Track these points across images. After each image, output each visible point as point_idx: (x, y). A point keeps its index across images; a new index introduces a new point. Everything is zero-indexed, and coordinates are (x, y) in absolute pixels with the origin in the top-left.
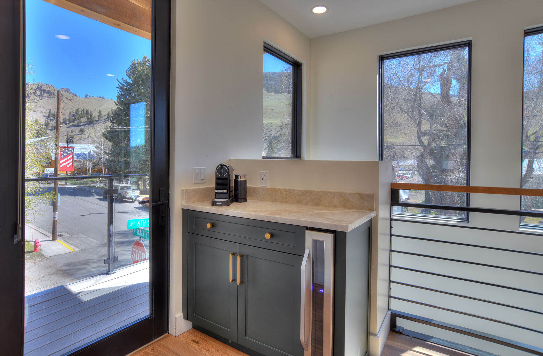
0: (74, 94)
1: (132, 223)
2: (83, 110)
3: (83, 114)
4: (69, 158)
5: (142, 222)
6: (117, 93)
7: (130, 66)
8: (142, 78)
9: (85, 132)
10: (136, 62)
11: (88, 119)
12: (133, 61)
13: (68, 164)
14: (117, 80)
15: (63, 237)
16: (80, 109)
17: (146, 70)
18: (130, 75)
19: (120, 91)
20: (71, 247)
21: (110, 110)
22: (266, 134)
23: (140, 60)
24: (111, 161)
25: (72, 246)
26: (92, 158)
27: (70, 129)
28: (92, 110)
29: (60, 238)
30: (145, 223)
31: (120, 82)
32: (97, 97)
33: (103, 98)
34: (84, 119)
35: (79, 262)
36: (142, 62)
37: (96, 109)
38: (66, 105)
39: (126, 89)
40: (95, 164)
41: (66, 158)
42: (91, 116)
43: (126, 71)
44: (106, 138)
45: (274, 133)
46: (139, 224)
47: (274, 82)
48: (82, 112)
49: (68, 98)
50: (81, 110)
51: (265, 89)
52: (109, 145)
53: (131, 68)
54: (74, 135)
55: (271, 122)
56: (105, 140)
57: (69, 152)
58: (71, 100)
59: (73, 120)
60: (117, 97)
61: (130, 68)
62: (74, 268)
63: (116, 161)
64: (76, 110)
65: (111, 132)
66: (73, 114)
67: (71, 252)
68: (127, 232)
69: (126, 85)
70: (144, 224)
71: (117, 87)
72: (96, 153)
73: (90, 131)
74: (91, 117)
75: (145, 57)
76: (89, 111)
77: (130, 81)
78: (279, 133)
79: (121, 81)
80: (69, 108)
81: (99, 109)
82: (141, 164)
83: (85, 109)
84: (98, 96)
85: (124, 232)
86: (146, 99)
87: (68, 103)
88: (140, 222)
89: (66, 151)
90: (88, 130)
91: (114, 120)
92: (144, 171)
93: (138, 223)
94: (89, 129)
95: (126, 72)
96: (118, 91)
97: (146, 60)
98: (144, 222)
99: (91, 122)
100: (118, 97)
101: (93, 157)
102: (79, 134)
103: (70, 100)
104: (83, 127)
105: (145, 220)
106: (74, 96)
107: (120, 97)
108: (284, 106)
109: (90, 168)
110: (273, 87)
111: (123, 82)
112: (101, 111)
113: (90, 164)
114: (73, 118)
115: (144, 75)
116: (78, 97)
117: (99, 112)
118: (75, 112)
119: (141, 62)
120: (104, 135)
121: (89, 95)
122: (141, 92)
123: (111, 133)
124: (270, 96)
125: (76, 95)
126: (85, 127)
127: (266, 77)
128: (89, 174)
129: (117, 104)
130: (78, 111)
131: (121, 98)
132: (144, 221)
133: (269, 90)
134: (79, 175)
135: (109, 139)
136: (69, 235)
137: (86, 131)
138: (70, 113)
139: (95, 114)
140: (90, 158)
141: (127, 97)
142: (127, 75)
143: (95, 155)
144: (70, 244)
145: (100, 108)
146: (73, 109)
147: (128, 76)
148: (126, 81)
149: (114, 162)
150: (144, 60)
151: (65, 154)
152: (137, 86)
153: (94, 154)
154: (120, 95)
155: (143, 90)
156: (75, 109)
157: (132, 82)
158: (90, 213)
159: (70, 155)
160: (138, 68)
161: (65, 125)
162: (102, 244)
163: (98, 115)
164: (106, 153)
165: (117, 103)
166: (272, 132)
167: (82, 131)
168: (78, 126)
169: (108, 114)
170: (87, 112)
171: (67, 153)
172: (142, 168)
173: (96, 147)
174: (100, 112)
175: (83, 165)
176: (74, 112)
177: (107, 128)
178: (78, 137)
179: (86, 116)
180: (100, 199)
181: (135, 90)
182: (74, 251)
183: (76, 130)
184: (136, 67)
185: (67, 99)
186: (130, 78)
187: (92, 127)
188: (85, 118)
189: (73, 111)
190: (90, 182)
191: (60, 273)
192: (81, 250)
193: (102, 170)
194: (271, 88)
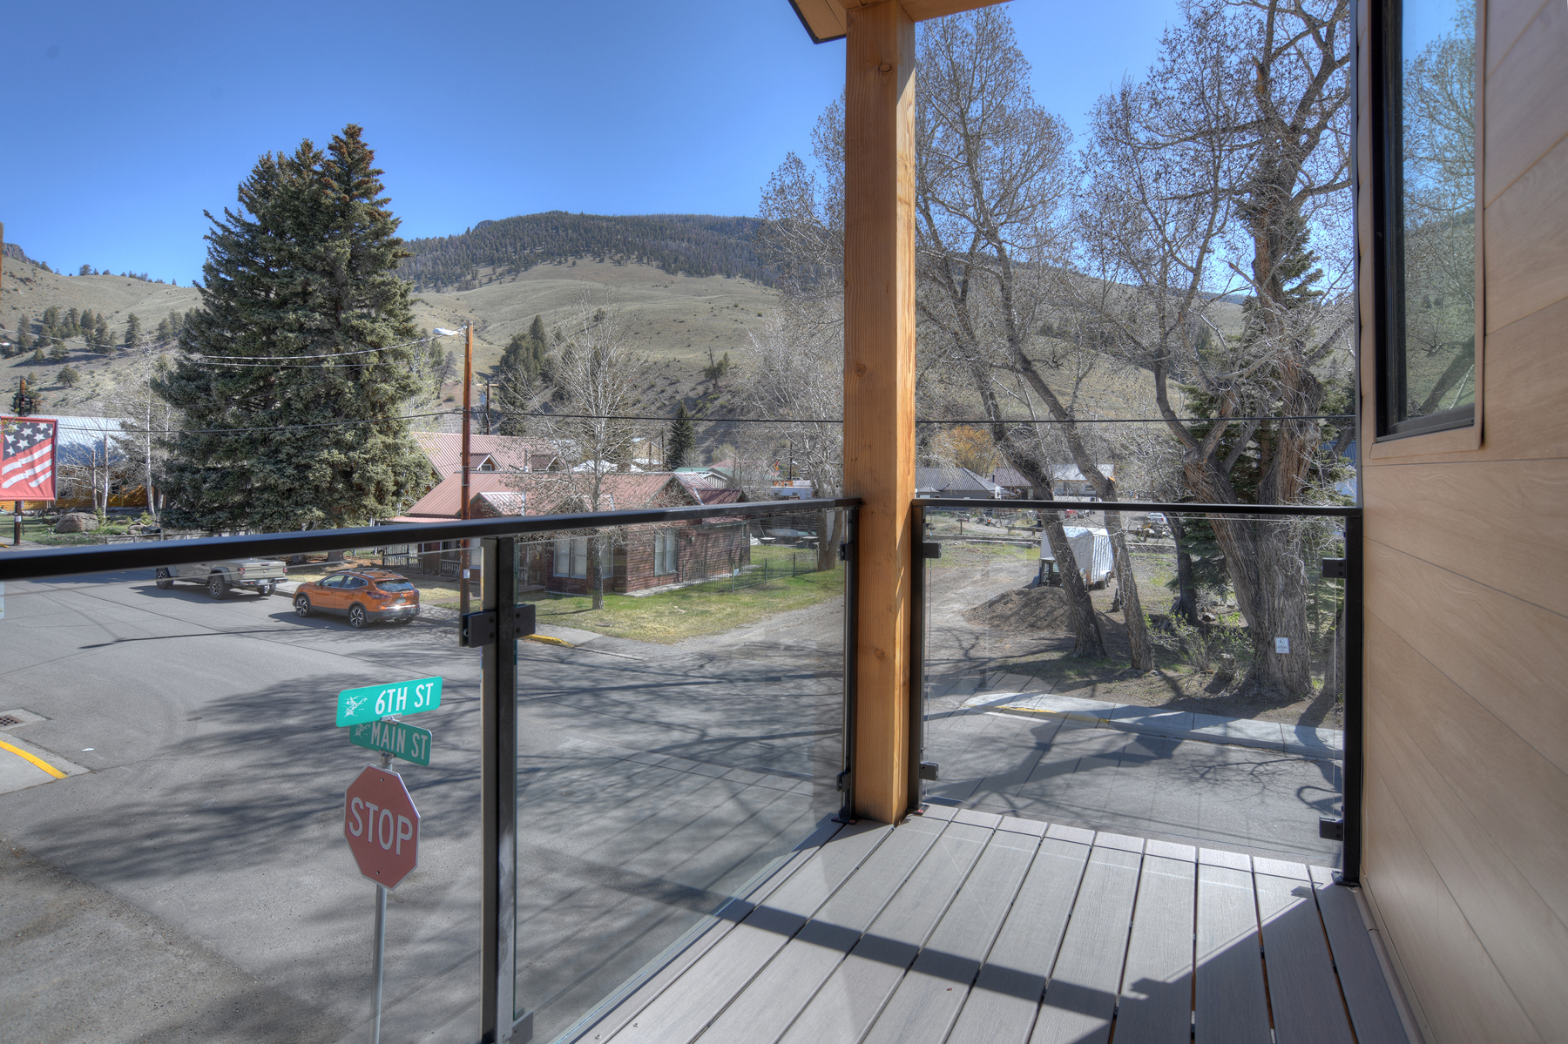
0: (37, 264)
1: (357, 701)
2: (73, 313)
3: (72, 326)
4: (36, 455)
5: (395, 695)
6: (207, 256)
7: (254, 172)
8: (297, 210)
9: (77, 380)
10: (275, 159)
11: (88, 341)
12: (265, 158)
13: (35, 477)
14: (207, 214)
15: (17, 726)
16: (61, 311)
17: (311, 185)
18: (251, 198)
19: (216, 250)
20: (49, 762)
21: (166, 315)
22: (663, 391)
23: (290, 153)
24: (182, 469)
25: (53, 759)
26: (110, 459)
27: (25, 372)
28: (105, 313)
29: (4, 732)
30: (404, 698)
31: (216, 222)
32: (123, 275)
33: (143, 278)
34: (77, 342)
35: (88, 817)
36: (296, 160)
37: (117, 312)
38: (8, 296)
39: (238, 244)
40: (120, 480)
41: (26, 456)
42: (101, 331)
43: (240, 186)
44: (164, 397)
45: (687, 388)
46: (383, 703)
47: (685, 244)
48: (66, 318)
49: (14, 273)
50: (62, 313)
51: (658, 262)
52: (170, 419)
53: (256, 177)
54: (40, 390)
55: (678, 357)
56: (160, 402)
57: (39, 437)
58: (25, 281)
59: (35, 342)
60: (204, 267)
61: (253, 178)
62: (69, 841)
63: (198, 471)
64: (46, 313)
65: (183, 378)
66: (33, 326)
67: (52, 780)
68: (256, 701)
69: (238, 230)
70: (401, 701)
71: (206, 237)
72: (126, 445)
73: (97, 377)
74: (101, 336)
75: (308, 145)
76: (95, 317)
77: (252, 219)
78: (700, 389)
79: (222, 219)
80: (19, 306)
81: (130, 310)
82: (288, 477)
83: (80, 311)
84: (127, 273)
85: (248, 701)
86: (309, 276)
87: (15, 290)
88: (386, 698)
89: (27, 432)
90: (89, 376)
91: (195, 339)
92: (299, 499)
93: (380, 701)
94: (92, 372)
95: (241, 189)
96: (209, 248)
97: (311, 155)
98: (402, 695)
99: (99, 350)
100: (208, 269)
101: (115, 457)
102: (57, 389)
103: (21, 280)
104: (72, 365)
105: (406, 689)
106: (39, 270)
107: (216, 270)
108: (716, 312)
109: (104, 491)
110: (682, 258)
111: (227, 220)
112: (137, 319)
113: (103, 478)
114: (36, 337)
115: (304, 201)
116: (51, 272)
117: (128, 322)
118: (41, 318)
119: (293, 160)
120: (156, 386)
121: (92, 269)
122: (291, 253)
123: (184, 382)
124: (673, 283)
125: (44, 267)
126: (77, 367)
127: (661, 228)
128: (100, 510)
129: (203, 291)
130: (53, 315)
131: (218, 271)
132: (400, 690)
133: (669, 265)
134: (65, 513)
135: (176, 399)
136: (39, 718)
137: (84, 377)
138: (24, 321)
139: (116, 327)
140: (105, 460)
141: (240, 269)
142: (241, 199)
143: (121, 451)
144: (45, 749)
145: (134, 310)
146: (35, 308)
147: (245, 202)
148: (237, 220)
149: (194, 473)
150: (304, 154)
151: (23, 444)
152: (276, 235)
153: (116, 448)
154: (216, 260)
155: (299, 245)
156: (42, 311)
157: (258, 224)
158: (114, 639)
159: (41, 448)
160: (284, 180)
161: (6, 358)
162: (172, 747)
163: (126, 329)
164: (161, 443)
165: (204, 286)
166: (680, 387)
167: (66, 379)
168: (53, 362)
169: (162, 327)
170: (87, 322)
171: (30, 438)
172: (290, 490)
173: (123, 425)
174: (132, 320)
175: (78, 482)
176: (37, 320)
177: (162, 367)
178: (54, 396)
179: (83, 333)
180: (147, 591)
181: (270, 245)
182: (64, 776)
183: (46, 376)
184: (274, 176)
185: (13, 276)
186: (252, 208)
187: (105, 367)
188: (80, 337)
189: (34, 314)
190: (103, 537)
191: (15, 863)
192: (93, 771)
193: (146, 497)
194: (675, 262)
